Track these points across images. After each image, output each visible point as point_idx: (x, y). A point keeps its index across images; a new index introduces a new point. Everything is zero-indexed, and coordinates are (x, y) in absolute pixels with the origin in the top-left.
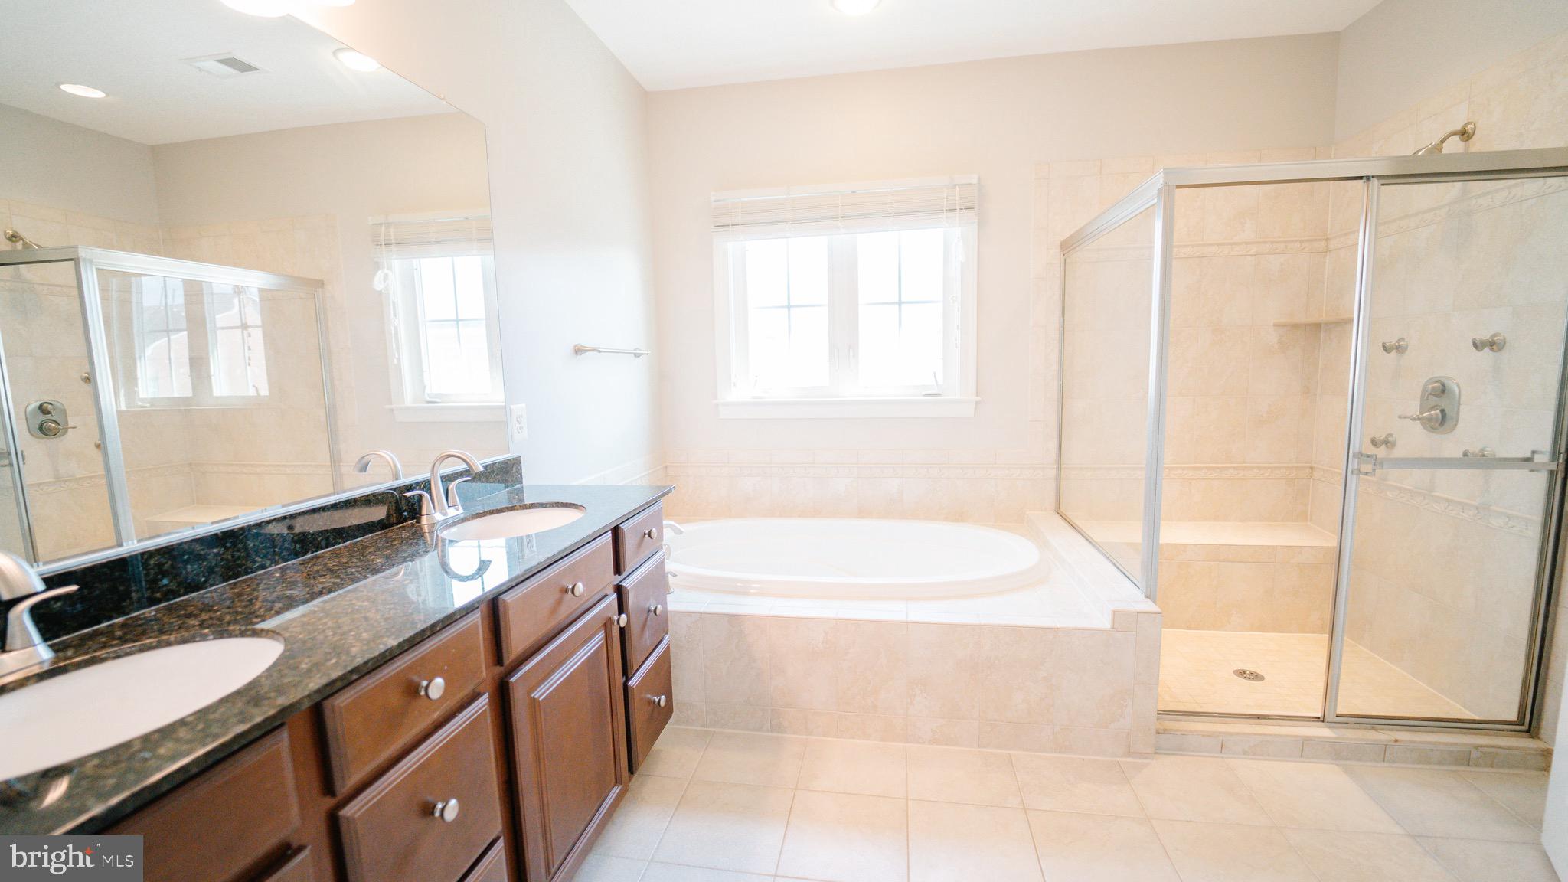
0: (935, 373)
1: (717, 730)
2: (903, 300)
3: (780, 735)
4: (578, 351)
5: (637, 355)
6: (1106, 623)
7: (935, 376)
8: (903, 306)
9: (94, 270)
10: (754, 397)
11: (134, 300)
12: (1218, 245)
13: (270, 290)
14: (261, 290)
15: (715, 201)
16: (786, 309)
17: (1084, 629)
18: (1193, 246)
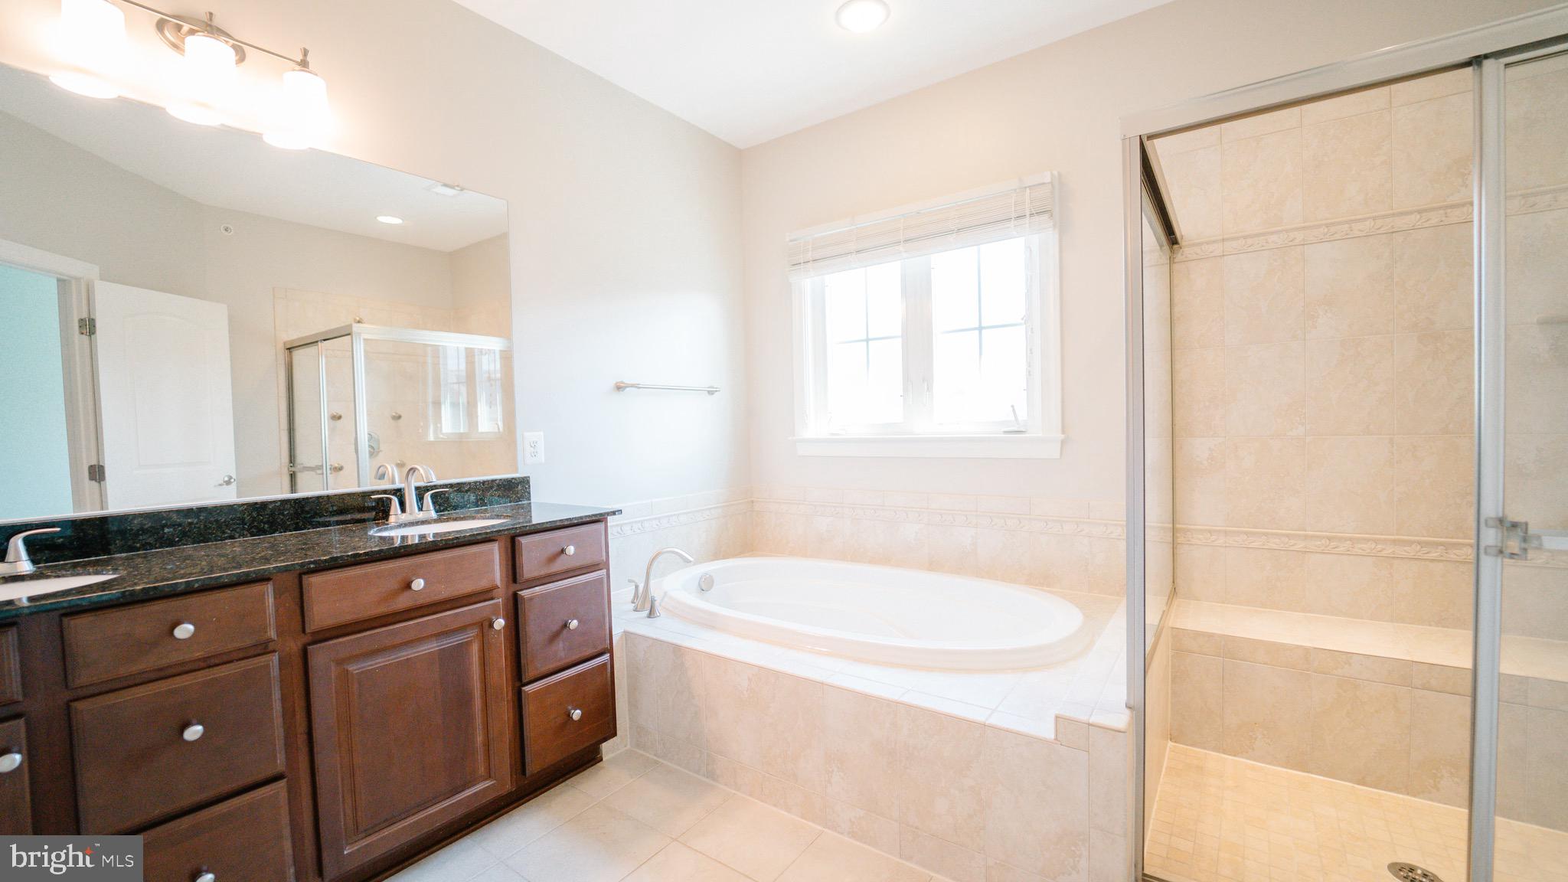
0: (1013, 406)
1: (665, 762)
2: (983, 325)
3: (711, 782)
4: (619, 388)
5: (711, 393)
6: (1047, 732)
7: (1014, 410)
8: (984, 331)
9: (362, 341)
10: (833, 434)
11: (441, 362)
12: (1419, 212)
13: (505, 351)
14: (501, 351)
15: (791, 241)
16: (865, 343)
17: (1018, 733)
18: (1374, 219)
